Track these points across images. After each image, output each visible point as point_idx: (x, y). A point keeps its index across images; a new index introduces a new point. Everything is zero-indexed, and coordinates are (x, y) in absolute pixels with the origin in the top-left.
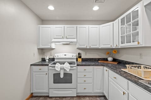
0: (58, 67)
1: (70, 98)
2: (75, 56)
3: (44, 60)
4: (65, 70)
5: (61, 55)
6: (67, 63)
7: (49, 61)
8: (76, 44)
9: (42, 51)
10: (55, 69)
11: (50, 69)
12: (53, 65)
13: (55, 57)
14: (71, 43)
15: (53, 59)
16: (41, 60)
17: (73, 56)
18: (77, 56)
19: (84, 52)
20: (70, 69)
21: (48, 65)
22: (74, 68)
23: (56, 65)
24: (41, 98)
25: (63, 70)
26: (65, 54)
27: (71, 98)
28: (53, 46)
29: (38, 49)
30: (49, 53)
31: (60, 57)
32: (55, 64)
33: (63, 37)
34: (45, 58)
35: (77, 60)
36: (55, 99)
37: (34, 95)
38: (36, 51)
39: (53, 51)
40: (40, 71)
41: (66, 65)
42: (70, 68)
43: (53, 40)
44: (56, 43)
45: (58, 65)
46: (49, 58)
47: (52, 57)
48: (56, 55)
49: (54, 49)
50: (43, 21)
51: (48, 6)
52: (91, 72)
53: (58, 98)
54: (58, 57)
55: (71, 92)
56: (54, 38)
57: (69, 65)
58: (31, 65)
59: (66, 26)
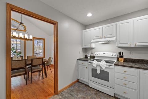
0: (95, 63)
1: (106, 95)
2: (115, 55)
3: (86, 57)
4: (101, 67)
5: (100, 54)
6: (103, 61)
7: (90, 58)
8: (116, 43)
9: (85, 50)
10: (92, 65)
11: (89, 64)
12: (92, 62)
13: (95, 55)
14: (110, 42)
15: (93, 57)
16: (85, 57)
17: (112, 55)
18: (117, 55)
19: (129, 52)
20: (106, 68)
21: (88, 61)
22: (111, 67)
23: (94, 62)
24: (83, 85)
25: (100, 67)
26: (104, 53)
27: (108, 96)
28: (93, 45)
29: (82, 48)
30: (90, 52)
31: (99, 55)
32: (93, 60)
33: (102, 37)
34: (87, 56)
35: (118, 60)
36: (93, 90)
37: (80, 81)
38: (81, 50)
39: (93, 50)
40: (82, 64)
41: (102, 63)
42: (106, 66)
43: (93, 41)
44: (96, 43)
45: (95, 62)
46: (90, 56)
47: (92, 55)
48: (96, 53)
49: (94, 48)
50: (86, 26)
51: (87, 14)
52: (136, 76)
53: (96, 91)
54: (98, 55)
55: (108, 90)
56: (94, 39)
57: (106, 63)
58: (78, 59)
59: (104, 26)
